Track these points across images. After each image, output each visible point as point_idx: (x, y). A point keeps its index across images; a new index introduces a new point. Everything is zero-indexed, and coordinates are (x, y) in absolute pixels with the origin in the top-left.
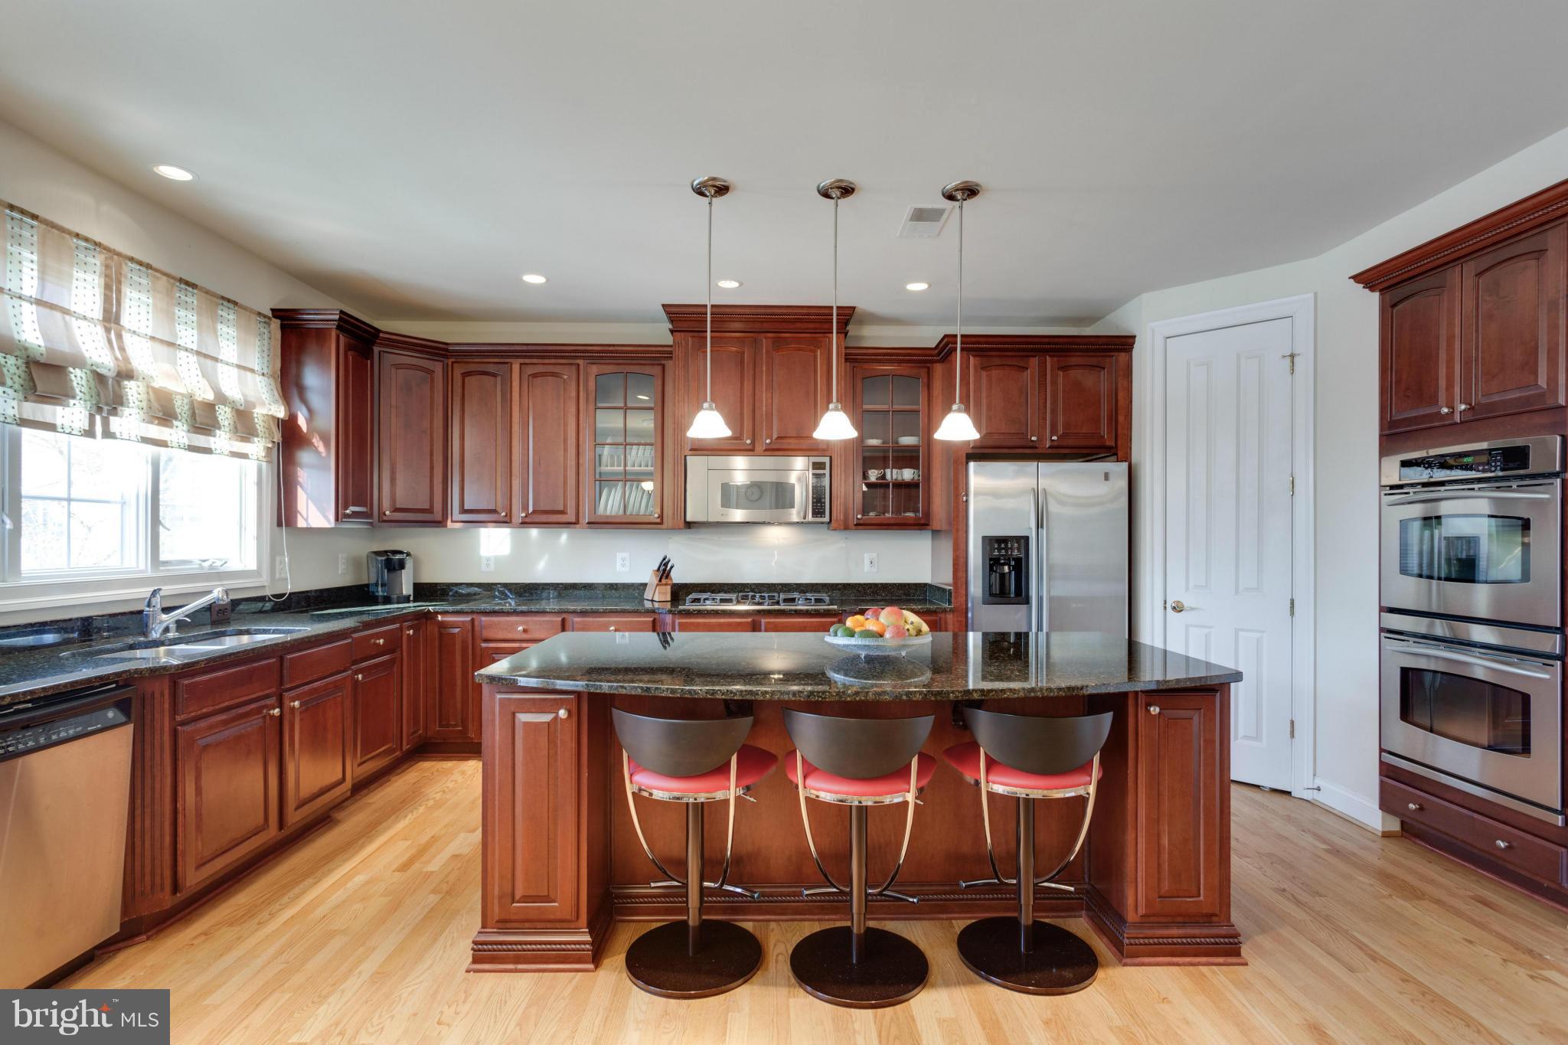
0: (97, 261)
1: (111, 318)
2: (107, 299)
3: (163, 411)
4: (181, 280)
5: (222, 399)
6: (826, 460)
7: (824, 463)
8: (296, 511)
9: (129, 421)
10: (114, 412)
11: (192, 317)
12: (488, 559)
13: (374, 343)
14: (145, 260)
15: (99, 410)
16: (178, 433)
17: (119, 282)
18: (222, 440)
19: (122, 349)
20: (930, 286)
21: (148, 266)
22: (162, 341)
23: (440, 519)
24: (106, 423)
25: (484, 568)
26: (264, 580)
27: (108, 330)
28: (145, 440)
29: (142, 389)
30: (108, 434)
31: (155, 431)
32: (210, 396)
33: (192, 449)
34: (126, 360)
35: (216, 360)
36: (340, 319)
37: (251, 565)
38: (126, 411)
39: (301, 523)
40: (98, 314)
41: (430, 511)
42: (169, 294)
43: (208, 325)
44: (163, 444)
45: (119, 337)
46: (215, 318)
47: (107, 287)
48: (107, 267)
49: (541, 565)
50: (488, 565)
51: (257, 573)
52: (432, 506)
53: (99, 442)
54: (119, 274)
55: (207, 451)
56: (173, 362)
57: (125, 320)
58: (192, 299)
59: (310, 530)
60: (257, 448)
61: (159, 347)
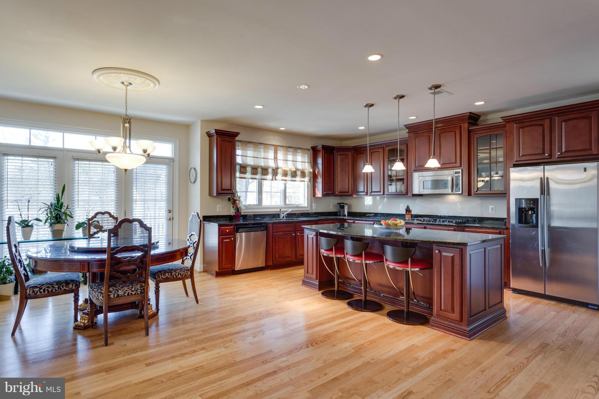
0: (273, 148)
1: (276, 158)
2: (275, 155)
3: (285, 174)
4: (289, 147)
5: (297, 170)
6: (460, 170)
7: (459, 172)
8: (316, 193)
9: (279, 177)
10: (276, 175)
11: (291, 153)
12: (367, 205)
13: (334, 150)
14: (281, 145)
15: (274, 175)
16: (289, 178)
17: (277, 151)
18: (298, 178)
19: (277, 163)
20: (485, 102)
21: (282, 146)
22: (285, 160)
23: (351, 194)
24: (275, 178)
25: (366, 208)
26: (309, 209)
27: (275, 160)
28: (282, 180)
29: (281, 170)
30: (276, 180)
31: (284, 178)
32: (294, 170)
33: (292, 181)
34: (278, 165)
35: (296, 161)
36: (322, 147)
37: (306, 205)
38: (278, 175)
39: (316, 196)
40: (273, 158)
41: (348, 192)
42: (287, 150)
43: (294, 155)
44: (286, 180)
45: (277, 161)
46: (296, 152)
47: (275, 152)
48: (275, 149)
49: (380, 208)
50: (367, 207)
51: (307, 207)
52: (349, 190)
53: (274, 181)
54: (277, 149)
55: (295, 181)
56: (287, 164)
57: (278, 158)
58: (291, 150)
59: (318, 197)
60: (307, 179)
61: (284, 161)
